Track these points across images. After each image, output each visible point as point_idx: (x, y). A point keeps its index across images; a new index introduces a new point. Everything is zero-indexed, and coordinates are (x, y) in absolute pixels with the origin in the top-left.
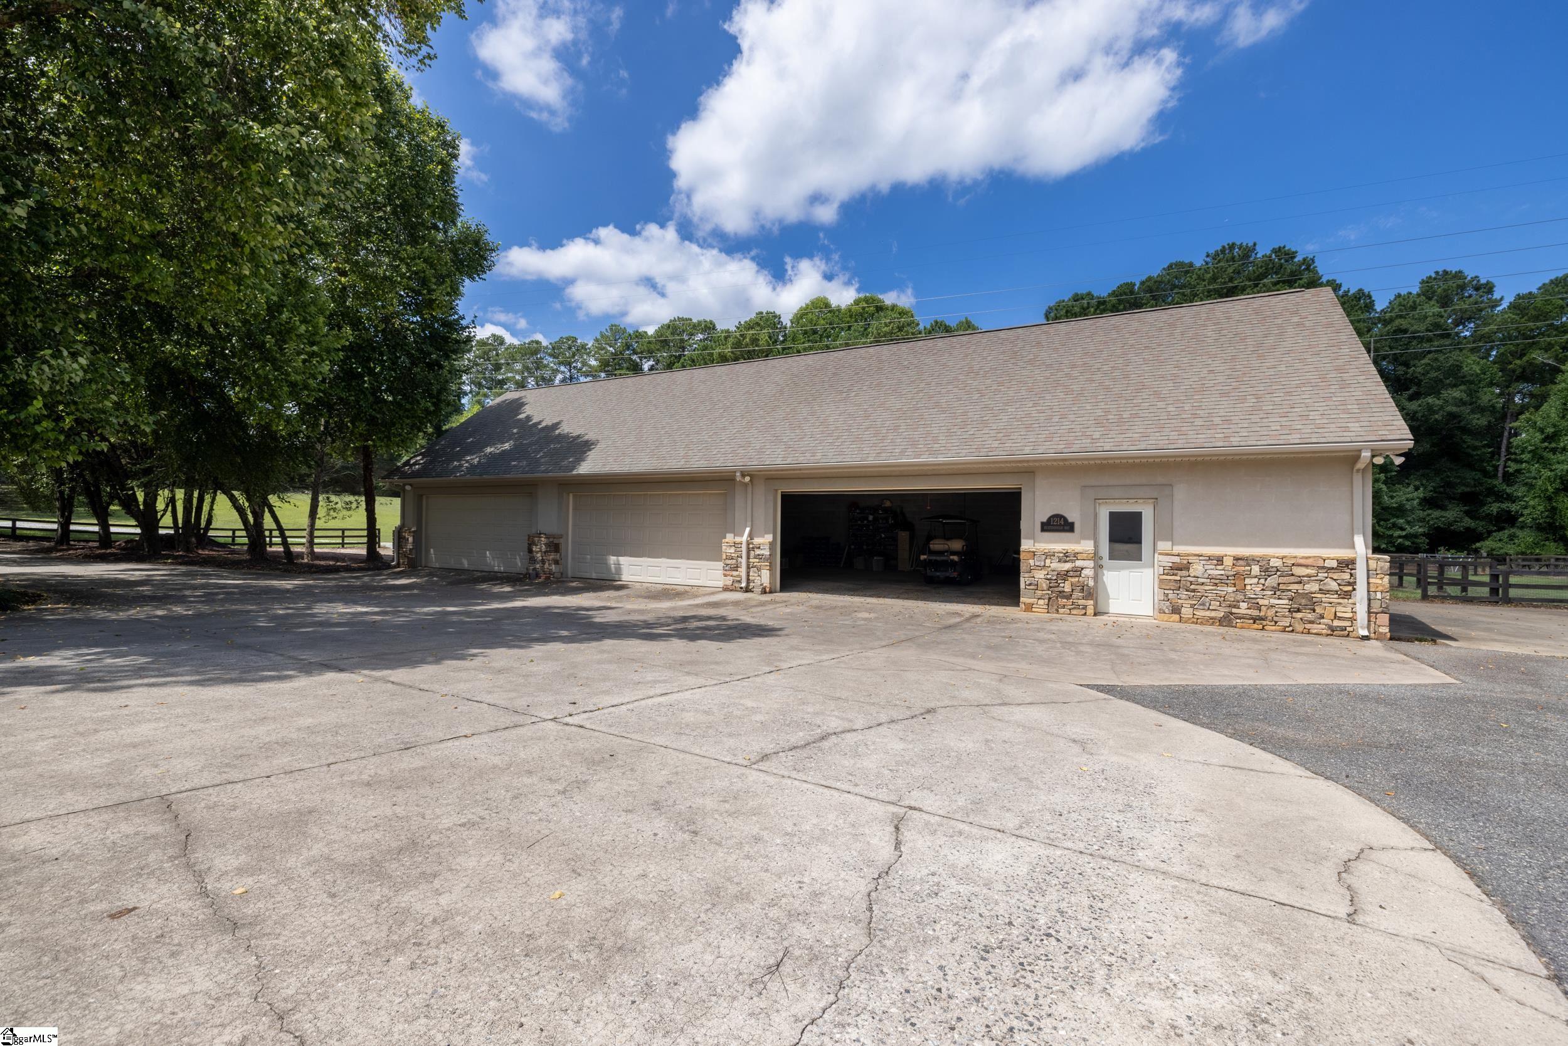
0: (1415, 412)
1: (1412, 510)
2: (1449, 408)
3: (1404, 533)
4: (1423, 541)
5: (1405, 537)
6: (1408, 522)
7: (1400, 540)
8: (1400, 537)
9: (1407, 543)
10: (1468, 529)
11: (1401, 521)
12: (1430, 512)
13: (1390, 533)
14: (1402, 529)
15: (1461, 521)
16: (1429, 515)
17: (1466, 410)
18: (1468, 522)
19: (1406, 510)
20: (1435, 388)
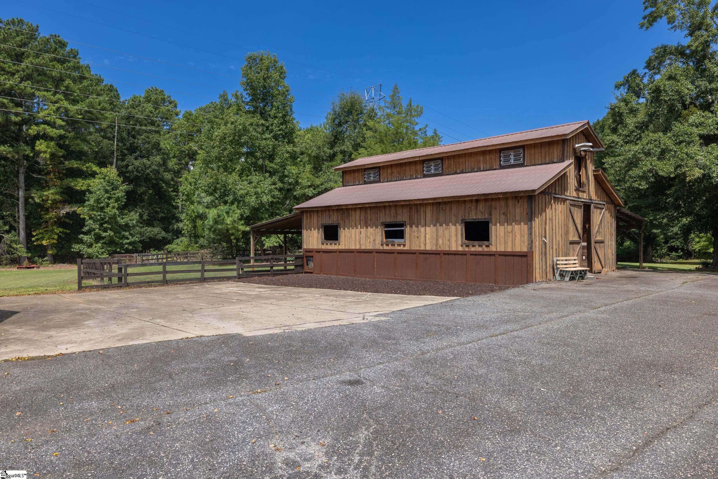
0: (138, 167)
1: (134, 226)
2: (154, 167)
3: (128, 241)
4: (140, 247)
5: (130, 244)
6: (131, 234)
7: (126, 246)
8: (127, 243)
9: (130, 247)
10: (164, 238)
11: (127, 233)
12: (146, 228)
13: (121, 241)
14: (128, 239)
15: (160, 234)
16: (146, 230)
17: (162, 170)
18: (163, 234)
19: (130, 226)
20: (148, 155)
